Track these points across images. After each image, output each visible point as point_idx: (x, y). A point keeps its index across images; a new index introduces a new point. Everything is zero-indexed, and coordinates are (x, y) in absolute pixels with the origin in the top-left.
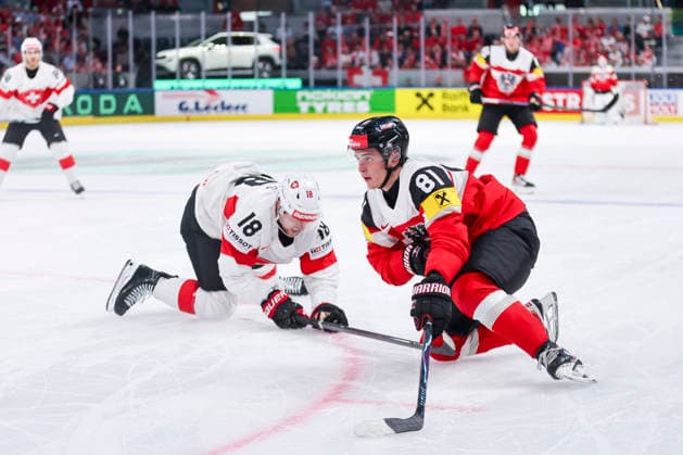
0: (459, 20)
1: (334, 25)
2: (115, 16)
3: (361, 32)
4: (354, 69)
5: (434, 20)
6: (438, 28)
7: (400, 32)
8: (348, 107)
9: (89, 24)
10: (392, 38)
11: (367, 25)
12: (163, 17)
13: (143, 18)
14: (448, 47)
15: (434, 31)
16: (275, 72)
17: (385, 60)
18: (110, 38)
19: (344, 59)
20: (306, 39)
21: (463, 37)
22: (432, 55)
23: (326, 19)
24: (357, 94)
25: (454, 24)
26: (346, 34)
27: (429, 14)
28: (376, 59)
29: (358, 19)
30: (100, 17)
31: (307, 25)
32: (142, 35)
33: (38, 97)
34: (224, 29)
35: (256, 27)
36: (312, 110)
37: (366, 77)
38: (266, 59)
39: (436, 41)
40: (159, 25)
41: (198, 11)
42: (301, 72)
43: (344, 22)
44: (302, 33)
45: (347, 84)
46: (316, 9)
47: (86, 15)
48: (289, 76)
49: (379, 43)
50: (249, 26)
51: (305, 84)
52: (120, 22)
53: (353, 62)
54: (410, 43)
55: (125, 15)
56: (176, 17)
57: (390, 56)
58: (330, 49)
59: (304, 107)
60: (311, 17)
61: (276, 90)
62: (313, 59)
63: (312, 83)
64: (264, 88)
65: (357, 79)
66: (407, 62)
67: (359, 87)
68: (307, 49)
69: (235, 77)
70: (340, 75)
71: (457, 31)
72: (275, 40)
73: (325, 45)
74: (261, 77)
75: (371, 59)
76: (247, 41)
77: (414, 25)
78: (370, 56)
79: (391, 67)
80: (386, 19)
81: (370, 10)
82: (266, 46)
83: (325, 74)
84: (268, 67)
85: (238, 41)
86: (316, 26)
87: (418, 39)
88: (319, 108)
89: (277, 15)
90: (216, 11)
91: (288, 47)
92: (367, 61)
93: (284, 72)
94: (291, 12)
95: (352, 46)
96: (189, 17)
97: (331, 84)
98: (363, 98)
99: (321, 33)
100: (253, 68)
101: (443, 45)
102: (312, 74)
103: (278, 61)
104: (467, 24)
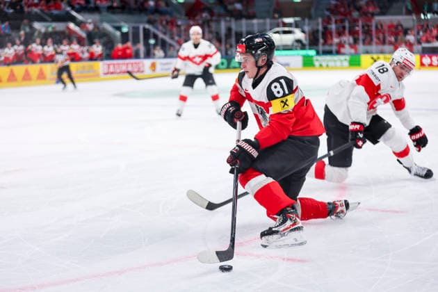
0: (391, 21)
1: (331, 24)
2: (226, 21)
3: (344, 28)
4: (341, 45)
5: (379, 21)
6: (381, 26)
7: (363, 27)
8: (338, 64)
9: (213, 25)
10: (358, 31)
11: (347, 24)
12: (249, 21)
13: (239, 22)
14: (387, 35)
15: (379, 27)
16: (303, 47)
17: (356, 41)
18: (223, 31)
19: (336, 40)
20: (317, 31)
21: (393, 30)
22: (378, 38)
23: (327, 21)
24: (342, 57)
25: (388, 23)
26: (337, 29)
27: (377, 18)
28: (351, 40)
29: (342, 21)
30: (218, 22)
31: (318, 24)
32: (239, 30)
33: (200, 59)
34: (278, 26)
35: (294, 25)
36: (321, 65)
37: (347, 49)
38: (298, 41)
39: (380, 31)
41: (264, 18)
42: (315, 47)
43: (336, 22)
44: (315, 28)
45: (338, 53)
46: (322, 16)
47: (211, 20)
48: (310, 49)
49: (353, 33)
50: (290, 25)
51: (318, 53)
52: (228, 24)
53: (341, 42)
54: (367, 32)
55: (230, 21)
56: (255, 21)
57: (358, 39)
58: (329, 36)
59: (317, 64)
60: (320, 20)
61: (304, 57)
62: (321, 41)
63: (321, 52)
64: (298, 55)
65: (343, 50)
66: (366, 42)
67: (344, 54)
68: (318, 36)
69: (284, 50)
70: (334, 48)
71: (390, 26)
72: (303, 32)
73: (327, 34)
74: (296, 49)
75: (349, 40)
76: (289, 32)
77: (369, 24)
78: (347, 39)
79: (358, 44)
80: (356, 21)
81: (348, 17)
82: (298, 35)
83: (327, 48)
84: (300, 45)
85: (285, 32)
86: (323, 23)
87: (371, 31)
88: (324, 64)
89: (303, 19)
90: (274, 18)
91: (309, 36)
92: (347, 42)
93: (307, 47)
94: (310, 18)
95: (340, 34)
96: (261, 21)
97: (329, 53)
98: (345, 60)
99: (325, 28)
100: (293, 45)
101: (383, 33)
102: (321, 48)
103: (304, 42)
104: (395, 23)
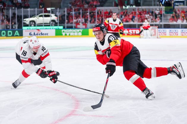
0: (106, 10)
1: (72, 11)
2: (12, 9)
3: (79, 13)
4: (77, 23)
5: (99, 10)
6: (101, 12)
7: (90, 13)
8: (76, 34)
9: (5, 11)
10: (88, 15)
11: (81, 11)
12: (25, 10)
13: (19, 10)
14: (103, 17)
15: (99, 13)
16: (56, 24)
17: (86, 21)
18: (11, 15)
19: (75, 21)
20: (64, 15)
21: (107, 15)
22: (99, 20)
23: (70, 10)
24: (78, 30)
26: (75, 14)
27: (98, 8)
28: (83, 21)
29: (79, 10)
30: (8, 9)
31: (64, 12)
32: (19, 14)
34: (42, 13)
35: (51, 12)
36: (66, 35)
37: (81, 26)
38: (53, 21)
39: (100, 16)
40: (24, 12)
41: (34, 8)
42: (63, 24)
43: (75, 11)
44: (63, 13)
45: (76, 28)
46: (67, 7)
47: (4, 9)
48: (60, 26)
49: (84, 16)
50: (49, 12)
51: (64, 28)
52: (13, 11)
53: (77, 21)
54: (93, 16)
55: (15, 9)
56: (29, 9)
57: (87, 20)
58: (71, 18)
59: (64, 34)
60: (66, 9)
61: (56, 29)
62: (66, 21)
63: (66, 27)
64: (53, 29)
65: (78, 26)
66: (92, 21)
67: (79, 28)
68: (65, 18)
69: (45, 26)
70: (74, 25)
71: (106, 13)
72: (56, 16)
73: (69, 17)
74: (52, 26)
75: (82, 21)
76: (48, 16)
77: (94, 12)
78: (81, 20)
79: (88, 23)
80: (86, 10)
81: (82, 7)
82: (53, 17)
83: (69, 25)
84: (54, 23)
85: (46, 16)
86: (67, 11)
87: (95, 15)
88: (68, 34)
89: (56, 9)
90: (40, 8)
91: (59, 18)
92: (81, 21)
93: (58, 24)
94: (60, 8)
95: (77, 17)
96: (32, 9)
97: (71, 27)
98: (80, 31)
99: (69, 14)
100: (50, 23)
101: (102, 17)
102: (66, 25)
103: (57, 21)
104: (109, 11)
